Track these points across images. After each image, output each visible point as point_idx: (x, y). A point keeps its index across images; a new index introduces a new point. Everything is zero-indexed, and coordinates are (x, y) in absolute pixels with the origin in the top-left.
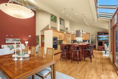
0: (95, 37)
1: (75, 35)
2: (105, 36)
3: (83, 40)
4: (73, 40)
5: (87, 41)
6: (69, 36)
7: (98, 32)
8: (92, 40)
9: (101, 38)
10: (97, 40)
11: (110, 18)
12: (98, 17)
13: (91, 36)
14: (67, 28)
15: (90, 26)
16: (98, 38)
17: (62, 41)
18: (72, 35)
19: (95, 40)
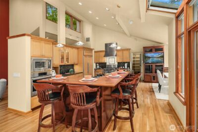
0: (139, 56)
1: (104, 54)
2: (157, 54)
3: (118, 63)
4: (100, 64)
5: (126, 65)
6: (90, 54)
7: (144, 48)
8: (134, 61)
9: (149, 58)
10: (142, 62)
11: (175, 11)
12: (148, 9)
13: (132, 54)
14: (89, 38)
15: (131, 36)
16: (145, 57)
17: (72, 66)
18: (95, 52)
19: (139, 62)
